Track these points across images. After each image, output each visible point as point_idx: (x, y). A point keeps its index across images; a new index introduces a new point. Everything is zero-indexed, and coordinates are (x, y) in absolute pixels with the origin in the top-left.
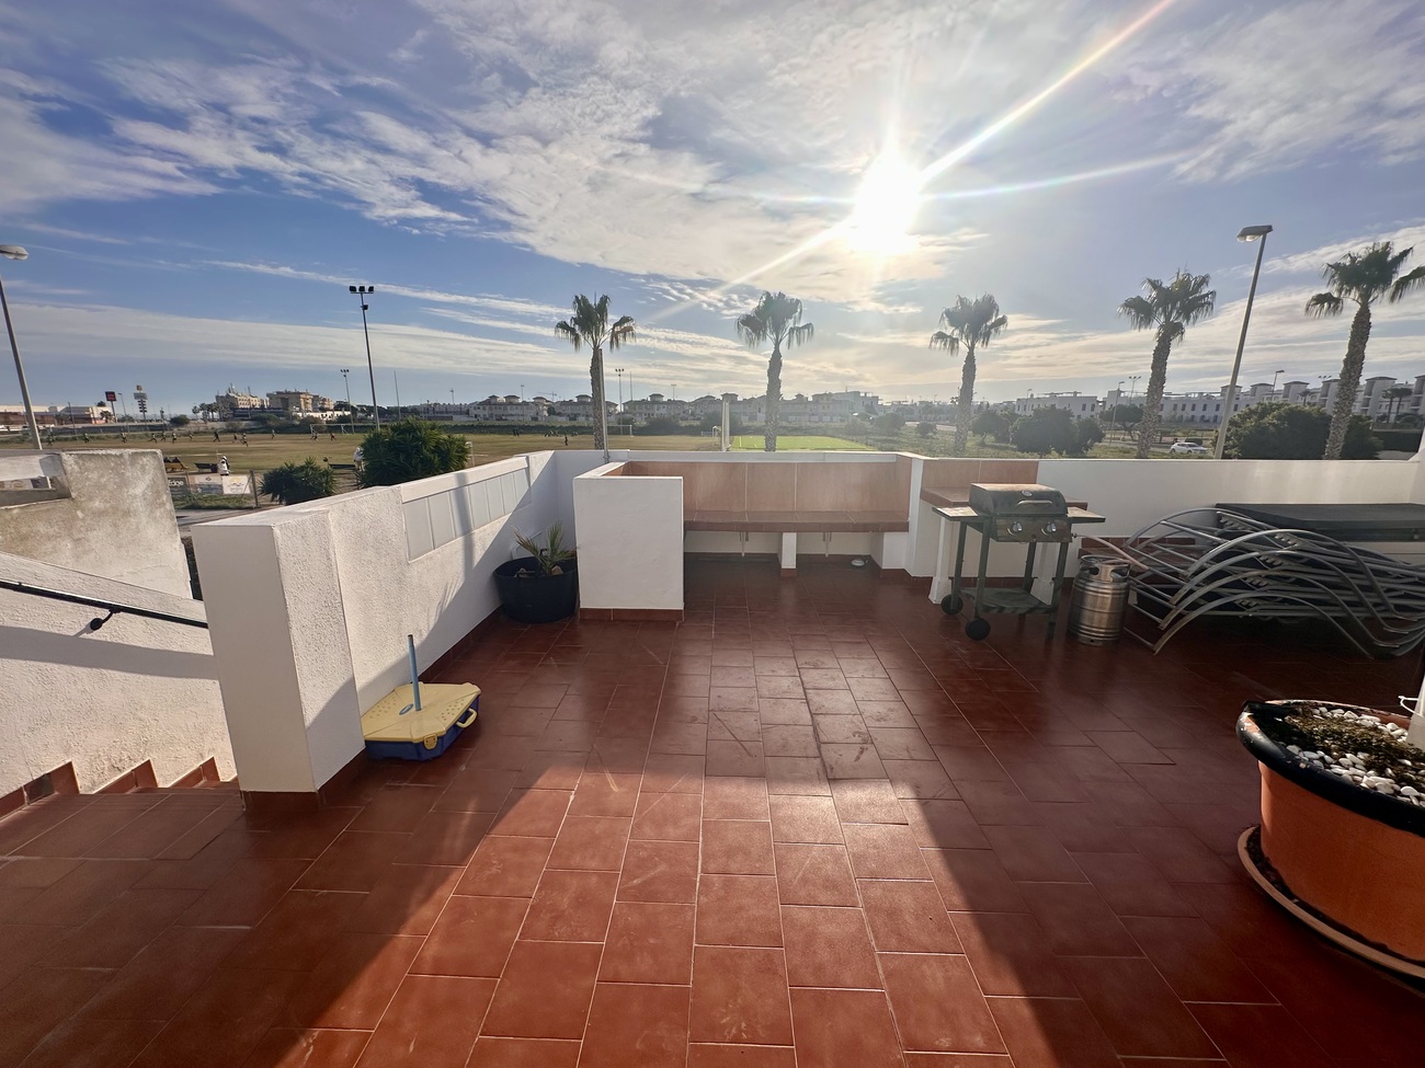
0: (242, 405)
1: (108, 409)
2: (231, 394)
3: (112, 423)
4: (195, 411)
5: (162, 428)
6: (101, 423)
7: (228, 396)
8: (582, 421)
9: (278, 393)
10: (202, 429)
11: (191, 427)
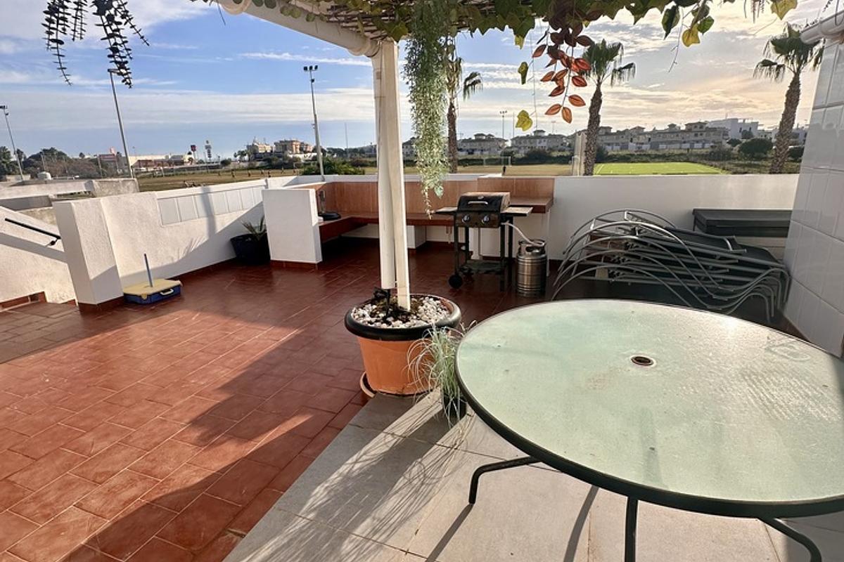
0: (261, 151)
1: (192, 156)
2: (255, 144)
3: (194, 165)
4: (235, 156)
5: (217, 167)
6: (189, 165)
7: (253, 145)
8: (477, 155)
9: (281, 142)
10: (237, 167)
11: (231, 167)
